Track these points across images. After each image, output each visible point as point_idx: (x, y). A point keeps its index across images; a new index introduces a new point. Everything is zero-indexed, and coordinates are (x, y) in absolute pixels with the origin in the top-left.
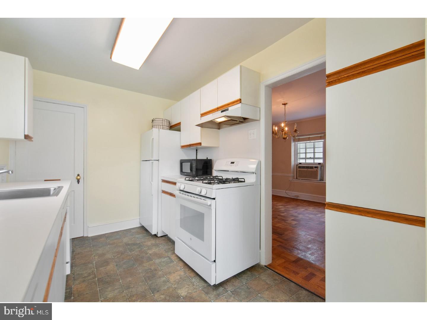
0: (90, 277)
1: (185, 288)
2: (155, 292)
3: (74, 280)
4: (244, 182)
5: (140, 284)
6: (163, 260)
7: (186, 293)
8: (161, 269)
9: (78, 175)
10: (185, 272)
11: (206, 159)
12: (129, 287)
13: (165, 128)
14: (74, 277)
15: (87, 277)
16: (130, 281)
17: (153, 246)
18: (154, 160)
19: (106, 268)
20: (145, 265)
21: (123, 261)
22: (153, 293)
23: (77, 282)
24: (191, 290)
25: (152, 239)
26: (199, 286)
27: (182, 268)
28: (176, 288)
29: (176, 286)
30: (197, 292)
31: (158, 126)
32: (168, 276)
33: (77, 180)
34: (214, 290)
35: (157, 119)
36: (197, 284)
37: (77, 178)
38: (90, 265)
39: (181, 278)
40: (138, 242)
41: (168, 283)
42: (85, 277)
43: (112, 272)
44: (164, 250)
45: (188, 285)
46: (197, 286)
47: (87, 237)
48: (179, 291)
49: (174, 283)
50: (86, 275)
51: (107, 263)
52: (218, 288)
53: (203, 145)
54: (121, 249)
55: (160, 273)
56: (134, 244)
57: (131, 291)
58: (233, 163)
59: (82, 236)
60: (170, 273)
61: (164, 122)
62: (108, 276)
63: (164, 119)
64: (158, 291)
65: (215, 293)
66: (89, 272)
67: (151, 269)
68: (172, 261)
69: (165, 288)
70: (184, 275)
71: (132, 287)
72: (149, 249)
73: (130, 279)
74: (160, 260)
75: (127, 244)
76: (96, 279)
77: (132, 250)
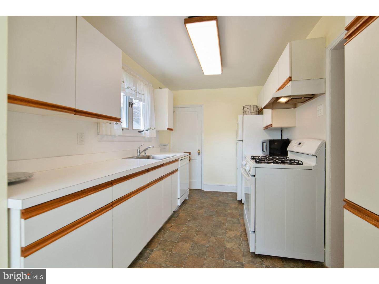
0: (189, 212)
1: (232, 243)
2: (213, 236)
3: (183, 210)
4: (302, 164)
5: (209, 227)
6: (233, 220)
7: (231, 247)
8: (227, 225)
9: (199, 150)
10: (241, 234)
11: (287, 139)
12: (202, 226)
13: (252, 113)
14: (184, 209)
15: (189, 211)
16: (205, 223)
17: (234, 208)
18: (239, 141)
19: (199, 211)
20: (220, 218)
21: (210, 210)
22: (211, 236)
23: (183, 212)
24: (235, 247)
25: (237, 204)
26: (244, 248)
27: (242, 230)
28: (226, 240)
29: (227, 239)
30: (238, 251)
31: (246, 112)
32: (228, 231)
33: (198, 153)
34: (252, 256)
35: (246, 107)
36: (243, 246)
37: (198, 152)
38: (194, 206)
39: (235, 236)
40: (227, 202)
41: (225, 235)
42: (188, 211)
43: (200, 214)
44: (239, 214)
45: (236, 243)
46: (242, 247)
47: (203, 190)
48: (227, 243)
49: (228, 237)
50: (189, 210)
51: (201, 208)
52: (256, 258)
53: (273, 126)
54: (214, 203)
55: (225, 227)
56: (223, 203)
57: (202, 229)
58: (300, 144)
59: (201, 189)
60: (231, 229)
61: (251, 108)
62: (197, 215)
63: (251, 106)
64: (215, 236)
65: (251, 259)
66: (191, 209)
67: (221, 222)
68: (238, 223)
69: (220, 237)
70: (239, 235)
71: (204, 226)
72: (230, 209)
73: (206, 222)
74: (231, 219)
75: (220, 202)
76: (192, 214)
77: (220, 206)
